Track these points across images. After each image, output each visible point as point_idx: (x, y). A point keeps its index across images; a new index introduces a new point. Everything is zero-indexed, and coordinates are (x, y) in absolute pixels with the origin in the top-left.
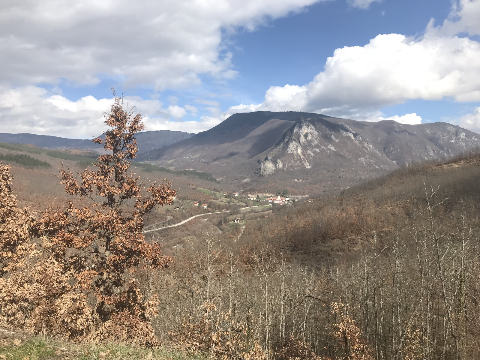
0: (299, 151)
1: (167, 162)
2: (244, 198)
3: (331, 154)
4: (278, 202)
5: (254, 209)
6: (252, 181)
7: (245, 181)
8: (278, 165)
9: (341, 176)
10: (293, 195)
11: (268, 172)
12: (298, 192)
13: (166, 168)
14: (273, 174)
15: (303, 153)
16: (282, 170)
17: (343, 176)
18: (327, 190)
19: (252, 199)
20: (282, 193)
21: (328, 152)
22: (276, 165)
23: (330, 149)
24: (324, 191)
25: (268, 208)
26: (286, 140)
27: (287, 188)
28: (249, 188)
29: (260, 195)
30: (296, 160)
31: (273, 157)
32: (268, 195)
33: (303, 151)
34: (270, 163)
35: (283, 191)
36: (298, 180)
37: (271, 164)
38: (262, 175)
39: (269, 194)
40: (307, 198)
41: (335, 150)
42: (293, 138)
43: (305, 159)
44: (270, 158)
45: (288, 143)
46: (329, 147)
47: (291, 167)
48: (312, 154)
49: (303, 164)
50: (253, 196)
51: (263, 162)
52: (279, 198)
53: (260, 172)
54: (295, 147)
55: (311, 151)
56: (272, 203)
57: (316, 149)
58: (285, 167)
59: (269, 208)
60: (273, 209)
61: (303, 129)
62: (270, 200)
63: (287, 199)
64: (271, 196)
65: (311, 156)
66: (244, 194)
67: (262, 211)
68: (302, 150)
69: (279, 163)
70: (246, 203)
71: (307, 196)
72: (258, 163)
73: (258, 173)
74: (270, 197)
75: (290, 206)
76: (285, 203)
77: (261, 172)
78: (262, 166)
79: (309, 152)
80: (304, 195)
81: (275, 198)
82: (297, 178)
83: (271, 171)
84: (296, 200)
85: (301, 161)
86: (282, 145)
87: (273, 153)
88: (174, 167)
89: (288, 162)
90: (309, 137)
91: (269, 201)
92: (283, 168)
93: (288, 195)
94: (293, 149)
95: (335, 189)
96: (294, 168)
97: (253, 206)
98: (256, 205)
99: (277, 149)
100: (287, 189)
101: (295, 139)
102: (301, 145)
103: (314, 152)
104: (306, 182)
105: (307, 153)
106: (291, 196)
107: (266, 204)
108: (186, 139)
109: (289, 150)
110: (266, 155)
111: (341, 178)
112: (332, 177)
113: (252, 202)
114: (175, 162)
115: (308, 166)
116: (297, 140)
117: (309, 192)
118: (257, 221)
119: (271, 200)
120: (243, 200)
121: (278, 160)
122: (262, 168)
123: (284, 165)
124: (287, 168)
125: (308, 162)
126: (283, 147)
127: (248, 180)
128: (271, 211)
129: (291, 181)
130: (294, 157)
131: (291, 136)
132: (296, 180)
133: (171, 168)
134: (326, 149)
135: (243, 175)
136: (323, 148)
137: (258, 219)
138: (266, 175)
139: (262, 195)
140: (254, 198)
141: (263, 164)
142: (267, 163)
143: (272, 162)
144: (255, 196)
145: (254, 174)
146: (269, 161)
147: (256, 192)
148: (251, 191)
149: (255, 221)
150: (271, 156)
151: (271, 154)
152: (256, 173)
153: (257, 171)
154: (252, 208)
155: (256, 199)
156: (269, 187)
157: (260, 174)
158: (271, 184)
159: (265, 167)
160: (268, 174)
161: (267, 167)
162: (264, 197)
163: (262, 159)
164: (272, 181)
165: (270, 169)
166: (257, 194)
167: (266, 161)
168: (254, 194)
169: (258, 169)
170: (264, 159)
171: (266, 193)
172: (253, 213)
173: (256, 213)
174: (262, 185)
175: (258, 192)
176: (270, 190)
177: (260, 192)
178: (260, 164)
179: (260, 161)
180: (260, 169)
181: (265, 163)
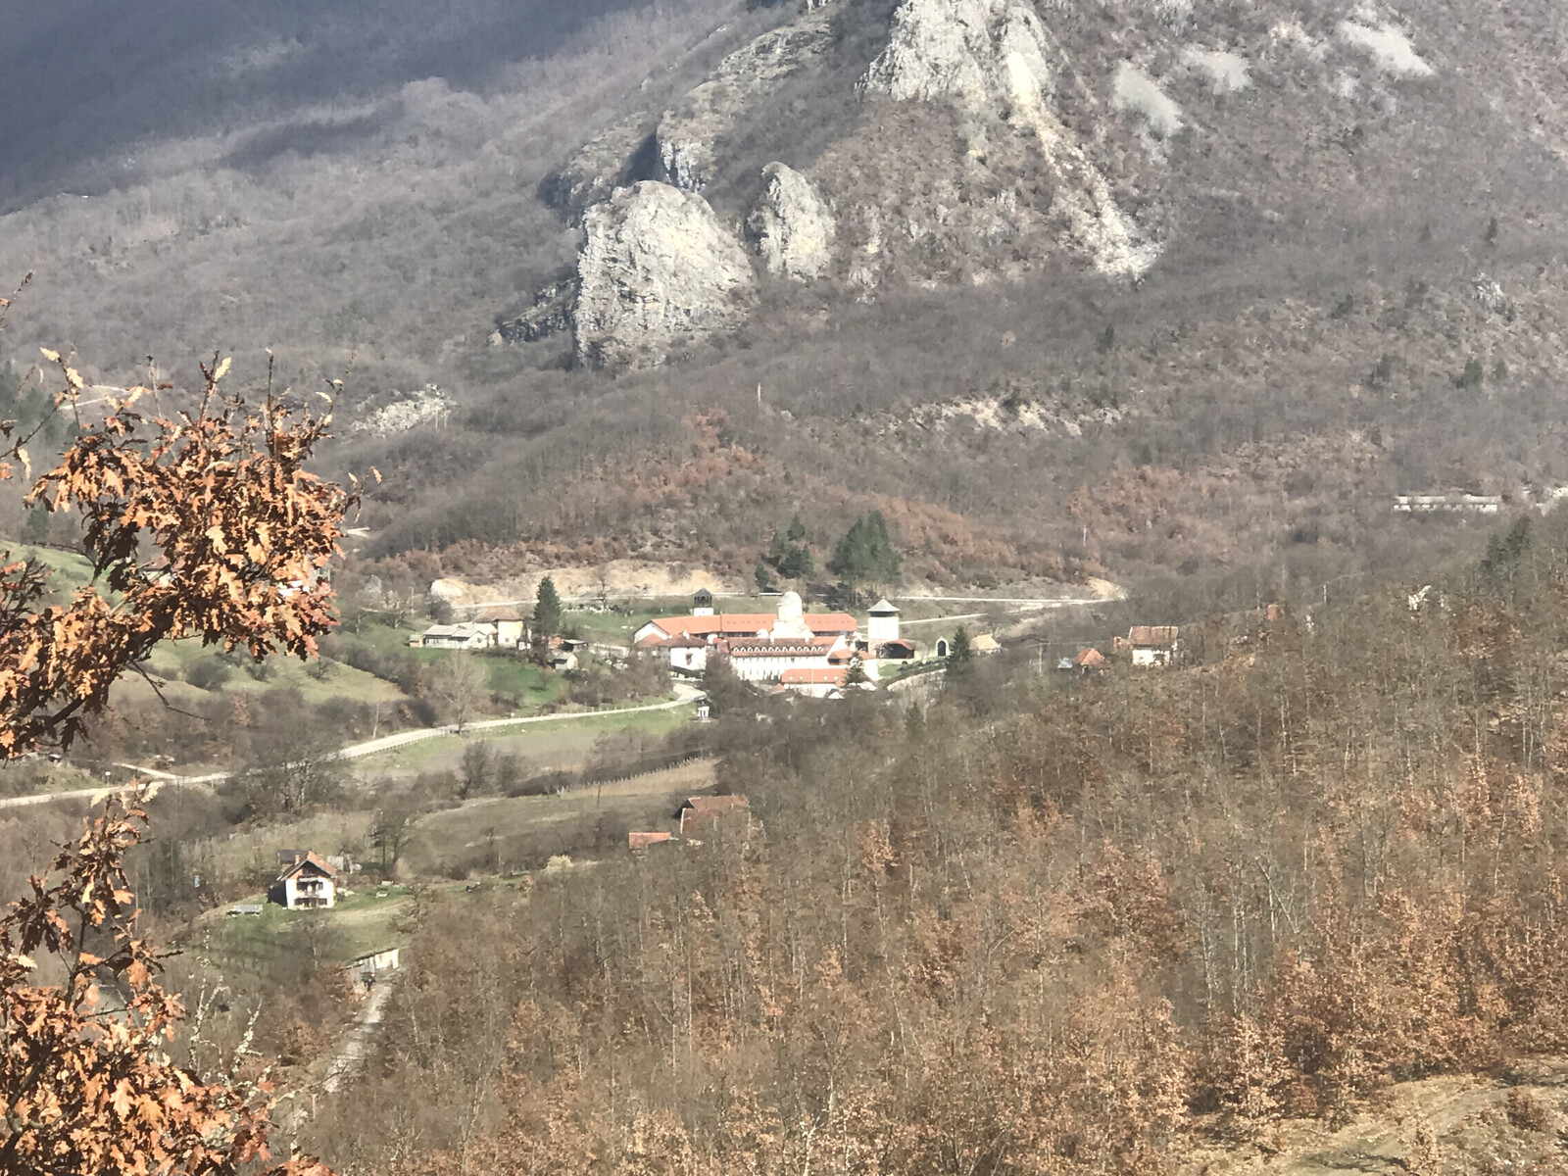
0: (1024, 73)
2: (391, 621)
3: (1377, 107)
4: (778, 666)
5: (504, 746)
6: (475, 421)
7: (396, 417)
8: (774, 233)
10: (945, 583)
11: (659, 315)
12: (1010, 552)
14: (717, 341)
15: (1061, 98)
16: (827, 290)
17: (1500, 370)
18: (1333, 523)
19: (479, 635)
20: (820, 559)
22: (753, 236)
24: (1299, 538)
25: (658, 732)
27: (881, 503)
28: (438, 502)
29: (572, 586)
30: (982, 174)
31: (720, 142)
32: (657, 584)
33: (1067, 74)
34: (683, 209)
35: (839, 532)
36: (1009, 405)
37: (696, 220)
38: (595, 346)
39: (678, 574)
40: (1108, 616)
41: (1420, 66)
43: (1088, 171)
44: (685, 151)
46: (1354, 33)
47: (931, 254)
48: (1168, 112)
49: (1066, 223)
50: (494, 598)
51: (604, 196)
52: (790, 616)
53: (566, 315)
54: (978, 27)
55: (1154, 73)
56: (715, 680)
57: (1210, 48)
58: (864, 262)
59: (671, 741)
60: (722, 746)
62: (681, 643)
63: (886, 628)
64: (703, 599)
65: (1156, 135)
66: (390, 576)
67: (598, 775)
68: (1051, 59)
69: (789, 211)
70: (402, 683)
71: (1104, 589)
72: (544, 214)
73: (545, 329)
74: (681, 608)
75: (911, 712)
76: (856, 675)
77: (584, 314)
78: (598, 242)
79: (1130, 83)
80: (1077, 575)
81: (741, 622)
82: (993, 390)
83: (695, 306)
84: (987, 643)
85: (1040, 194)
86: (820, 5)
87: (719, 95)
89: (891, 197)
91: (678, 657)
92: (840, 265)
93: (893, 578)
94: (948, 50)
96: (957, 276)
97: (485, 713)
98: (528, 700)
99: (764, 49)
100: (875, 517)
103: (1191, 88)
104: (1093, 431)
105: (1105, 92)
106: (921, 594)
107: (642, 693)
109: (905, 55)
110: (639, 118)
112: (1383, 371)
113: (481, 673)
115: (1118, 246)
117: (1131, 553)
118: (544, 886)
119: (699, 639)
120: (376, 641)
121: (786, 175)
122: (590, 267)
123: (847, 239)
124: (885, 275)
125: (1118, 197)
126: (839, 31)
127: (431, 407)
128: (699, 772)
129: (930, 419)
130: (962, 147)
132: (988, 413)
134: (1317, 50)
135: (365, 356)
136: (1288, 44)
137: (558, 864)
138: (645, 349)
139: (595, 590)
140: (496, 623)
141: (604, 219)
142: (652, 208)
143: (706, 204)
144: (513, 602)
145: (497, 338)
146: (677, 185)
147: (523, 546)
148: (466, 543)
149: (517, 882)
150: (694, 133)
151: (695, 100)
152: (519, 323)
153: (537, 299)
154: (482, 733)
155: (525, 628)
156: (672, 487)
157: (577, 342)
158: (696, 452)
159: (632, 262)
160: (668, 339)
161: (652, 262)
162: (615, 608)
163: (590, 165)
164: (710, 423)
165: (682, 277)
166: (540, 575)
167: (637, 191)
168: (496, 576)
169: (546, 283)
170: (618, 165)
171: (638, 563)
172: (489, 793)
173: (523, 798)
174: (599, 470)
175: (540, 553)
176: (684, 522)
177: (564, 549)
178: (571, 219)
179: (570, 182)
180: (565, 277)
181: (628, 207)
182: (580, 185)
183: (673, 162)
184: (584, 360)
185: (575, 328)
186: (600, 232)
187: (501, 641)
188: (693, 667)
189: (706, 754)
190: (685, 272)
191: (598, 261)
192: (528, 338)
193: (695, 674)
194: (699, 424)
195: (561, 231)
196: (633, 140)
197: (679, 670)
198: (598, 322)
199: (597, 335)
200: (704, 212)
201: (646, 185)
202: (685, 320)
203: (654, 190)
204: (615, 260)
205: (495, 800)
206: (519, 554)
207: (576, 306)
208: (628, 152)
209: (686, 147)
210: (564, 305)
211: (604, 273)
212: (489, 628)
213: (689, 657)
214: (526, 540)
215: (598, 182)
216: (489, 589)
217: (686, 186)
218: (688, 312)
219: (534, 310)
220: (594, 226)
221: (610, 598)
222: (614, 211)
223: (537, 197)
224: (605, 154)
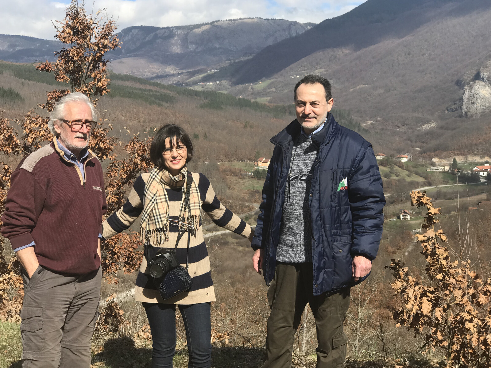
1: (254, 87)
2: (423, 166)
5: (445, 190)
6: (441, 128)
7: (426, 127)
11: (479, 107)
13: (253, 101)
19: (441, 169)
25: (476, 188)
28: (433, 143)
29: (459, 160)
32: (478, 159)
34: (485, 86)
37: (487, 87)
38: (466, 113)
39: (481, 158)
50: (444, 162)
51: (468, 84)
53: (460, 107)
56: (489, 178)
59: (479, 190)
60: (489, 191)
62: (482, 171)
64: (487, 162)
66: (424, 157)
67: (463, 196)
70: (426, 178)
72: (456, 87)
73: (456, 110)
74: (482, 164)
77: (464, 107)
78: (467, 92)
83: (487, 105)
88: (268, 98)
91: (481, 174)
97: (442, 184)
98: (450, 181)
108: (294, 35)
110: (476, 68)
113: (441, 176)
114: (269, 86)
118: (450, 217)
119: (486, 170)
120: (421, 169)
122: (465, 97)
127: (433, 125)
128: (484, 196)
133: (263, 100)
135: (420, 115)
137: (453, 213)
138: (476, 113)
139: (465, 160)
140: (444, 166)
141: (468, 88)
142: (478, 86)
143: (489, 85)
144: (448, 162)
145: (446, 112)
146: (483, 81)
147: (450, 152)
148: (439, 151)
149: (445, 216)
150: (487, 71)
151: (487, 64)
152: (451, 109)
153: (455, 104)
154: (441, 187)
155: (450, 167)
156: (481, 140)
157: (462, 112)
158: (486, 134)
159: (474, 97)
160: (481, 111)
161: (478, 96)
162: (469, 164)
163: (466, 78)
164: (489, 128)
166: (454, 157)
167: (475, 82)
168: (445, 158)
169: (457, 101)
170: (471, 77)
171: (474, 155)
172: (441, 199)
173: (448, 200)
174: (466, 137)
175: (454, 153)
176: (483, 147)
177: (459, 152)
178: (462, 88)
179: (462, 81)
180: (460, 100)
181: (473, 86)
182: (464, 82)
183: (483, 77)
184: (464, 116)
185: (462, 109)
186: (467, 91)
187: (445, 170)
188: (484, 175)
189: (485, 193)
190: (485, 98)
191: (467, 96)
192: (453, 112)
193: (485, 177)
194: (487, 128)
195: (460, 90)
196: (475, 72)
197: (481, 176)
198: (467, 108)
199: (466, 111)
201: (477, 81)
202: (485, 108)
203: (479, 82)
204: (470, 96)
205: (442, 201)
206: (450, 153)
207: (462, 105)
208: (474, 75)
209: (486, 74)
210: (460, 105)
211: (468, 99)
212: (443, 168)
214: (451, 151)
215: (467, 81)
216: (444, 160)
217: (485, 81)
218: (485, 106)
219: (454, 106)
220: (466, 89)
221: (468, 162)
222: (470, 87)
223: (455, 84)
224: (469, 75)
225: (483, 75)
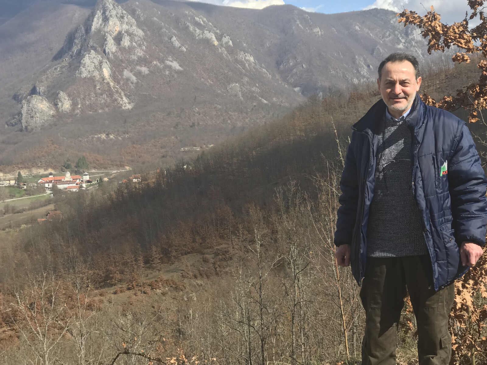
0: (106, 72)
3: (173, 76)
4: (66, 186)
5: (12, 204)
6: (3, 142)
8: (60, 104)
9: (196, 124)
10: (97, 169)
11: (38, 120)
12: (109, 162)
14: (50, 125)
15: (114, 76)
16: (71, 114)
17: (198, 124)
18: (170, 154)
19: (6, 183)
20: (73, 165)
21: (167, 73)
22: (56, 105)
23: (170, 67)
24: (163, 157)
25: (43, 200)
26: (75, 49)
27: (84, 154)
29: (24, 173)
30: (99, 91)
31: (48, 87)
32: (42, 172)
33: (114, 72)
34: (42, 100)
35: (76, 160)
36: (108, 135)
37: (45, 102)
38: (26, 127)
39: (45, 170)
40: (129, 173)
41: (180, 68)
42: (91, 44)
43: (120, 90)
44: (41, 89)
45: (80, 55)
46: (168, 63)
47: (91, 107)
48: (134, 78)
49: (116, 100)
50: (9, 176)
51: (26, 98)
52: (68, 176)
53: (20, 121)
54: (97, 64)
55: (131, 71)
56: (54, 189)
57: (141, 66)
58: (78, 109)
59: (46, 201)
60: (55, 202)
61: (111, 23)
62: (47, 182)
63: (87, 178)
64: (51, 174)
65: (132, 83)
67: (31, 209)
68: (111, 69)
69: (63, 100)
71: (128, 168)
72: (14, 102)
73: (16, 124)
74: (47, 176)
75: (92, 193)
76: (81, 187)
77: (23, 121)
78: (25, 106)
79: (127, 73)
80: (122, 166)
81: (58, 178)
82: (104, 132)
83: (46, 118)
84: (106, 179)
85: (111, 95)
86: (66, 60)
87: (47, 78)
89: (82, 96)
90: (126, 42)
91: (47, 185)
92: (73, 109)
93: (87, 168)
94: (91, 68)
95: (185, 152)
96: (96, 111)
97: (8, 198)
98: (17, 195)
99: (56, 69)
100: (84, 157)
101: (95, 45)
102: (108, 58)
103: (138, 74)
104: (124, 139)
105: (122, 75)
106: (93, 171)
107: (40, 192)
109: (83, 69)
110: (32, 83)
111: (196, 127)
112: (177, 125)
113: (7, 190)
115: (126, 104)
116: (99, 49)
117: (132, 161)
118: (21, 231)
119: (51, 182)
121: (61, 93)
122: (24, 111)
123: (74, 105)
124: (82, 111)
125: (125, 95)
126: (70, 65)
128: (51, 207)
129: (93, 138)
130: (95, 86)
131: (85, 40)
132: (103, 136)
134: (161, 66)
136: (156, 65)
137: (23, 226)
138: (36, 127)
139: (29, 173)
140: (9, 181)
141: (26, 102)
142: (36, 100)
143: (46, 99)
144: (13, 176)
145: (6, 126)
146: (40, 95)
147: (14, 166)
148: (3, 166)
149: (15, 230)
150: (43, 86)
151: (42, 79)
152: (11, 123)
153: (14, 118)
154: (8, 202)
155: (16, 181)
156: (43, 153)
157: (22, 126)
158: (48, 146)
159: (32, 111)
160: (40, 125)
161: (36, 110)
162: (34, 177)
163: (22, 92)
164: (50, 141)
165: (43, 113)
166: (18, 171)
167: (32, 97)
168: (9, 172)
169: (15, 115)
170: (28, 92)
171: (38, 168)
172: (9, 213)
173: (16, 214)
174: (28, 151)
175: (18, 167)
176: (46, 160)
177: (23, 166)
178: (19, 103)
179: (19, 95)
180: (19, 114)
181: (30, 100)
182: (21, 96)
183: (39, 91)
184: (24, 130)
185: (22, 124)
186: (25, 105)
187: (11, 184)
188: (50, 187)
189: (52, 203)
191: (25, 111)
192: (13, 126)
193: (50, 188)
194: (48, 141)
195: (18, 105)
196: (31, 87)
197: (47, 188)
198: (26, 122)
199: (26, 125)
200: (46, 100)
201: (34, 95)
202: (43, 121)
203: (36, 97)
204: (29, 110)
205: (11, 215)
206: (14, 167)
207: (22, 119)
208: (30, 89)
209: (42, 88)
210: (19, 119)
211: (27, 113)
212: (8, 182)
213: (49, 185)
214: (15, 165)
215: (24, 95)
216: (8, 174)
217: (42, 95)
218: (44, 120)
219: (13, 120)
220: (24, 104)
221: (32, 175)
222: (28, 101)
223: (12, 99)
224: (25, 90)
225: (39, 89)
